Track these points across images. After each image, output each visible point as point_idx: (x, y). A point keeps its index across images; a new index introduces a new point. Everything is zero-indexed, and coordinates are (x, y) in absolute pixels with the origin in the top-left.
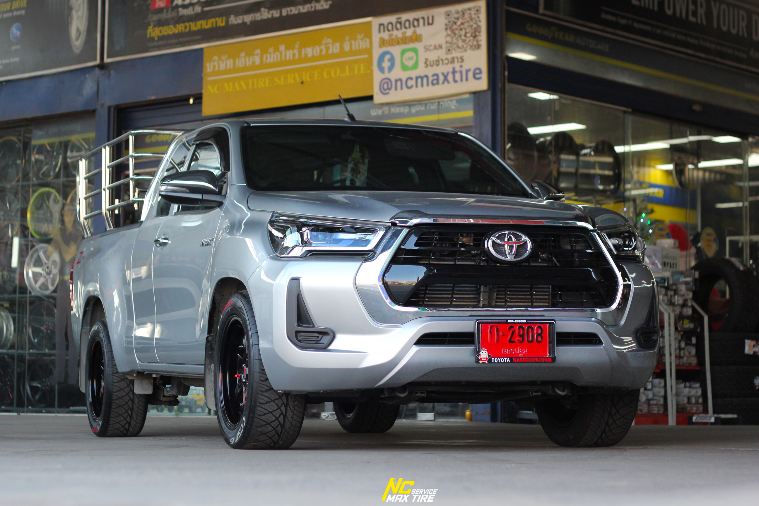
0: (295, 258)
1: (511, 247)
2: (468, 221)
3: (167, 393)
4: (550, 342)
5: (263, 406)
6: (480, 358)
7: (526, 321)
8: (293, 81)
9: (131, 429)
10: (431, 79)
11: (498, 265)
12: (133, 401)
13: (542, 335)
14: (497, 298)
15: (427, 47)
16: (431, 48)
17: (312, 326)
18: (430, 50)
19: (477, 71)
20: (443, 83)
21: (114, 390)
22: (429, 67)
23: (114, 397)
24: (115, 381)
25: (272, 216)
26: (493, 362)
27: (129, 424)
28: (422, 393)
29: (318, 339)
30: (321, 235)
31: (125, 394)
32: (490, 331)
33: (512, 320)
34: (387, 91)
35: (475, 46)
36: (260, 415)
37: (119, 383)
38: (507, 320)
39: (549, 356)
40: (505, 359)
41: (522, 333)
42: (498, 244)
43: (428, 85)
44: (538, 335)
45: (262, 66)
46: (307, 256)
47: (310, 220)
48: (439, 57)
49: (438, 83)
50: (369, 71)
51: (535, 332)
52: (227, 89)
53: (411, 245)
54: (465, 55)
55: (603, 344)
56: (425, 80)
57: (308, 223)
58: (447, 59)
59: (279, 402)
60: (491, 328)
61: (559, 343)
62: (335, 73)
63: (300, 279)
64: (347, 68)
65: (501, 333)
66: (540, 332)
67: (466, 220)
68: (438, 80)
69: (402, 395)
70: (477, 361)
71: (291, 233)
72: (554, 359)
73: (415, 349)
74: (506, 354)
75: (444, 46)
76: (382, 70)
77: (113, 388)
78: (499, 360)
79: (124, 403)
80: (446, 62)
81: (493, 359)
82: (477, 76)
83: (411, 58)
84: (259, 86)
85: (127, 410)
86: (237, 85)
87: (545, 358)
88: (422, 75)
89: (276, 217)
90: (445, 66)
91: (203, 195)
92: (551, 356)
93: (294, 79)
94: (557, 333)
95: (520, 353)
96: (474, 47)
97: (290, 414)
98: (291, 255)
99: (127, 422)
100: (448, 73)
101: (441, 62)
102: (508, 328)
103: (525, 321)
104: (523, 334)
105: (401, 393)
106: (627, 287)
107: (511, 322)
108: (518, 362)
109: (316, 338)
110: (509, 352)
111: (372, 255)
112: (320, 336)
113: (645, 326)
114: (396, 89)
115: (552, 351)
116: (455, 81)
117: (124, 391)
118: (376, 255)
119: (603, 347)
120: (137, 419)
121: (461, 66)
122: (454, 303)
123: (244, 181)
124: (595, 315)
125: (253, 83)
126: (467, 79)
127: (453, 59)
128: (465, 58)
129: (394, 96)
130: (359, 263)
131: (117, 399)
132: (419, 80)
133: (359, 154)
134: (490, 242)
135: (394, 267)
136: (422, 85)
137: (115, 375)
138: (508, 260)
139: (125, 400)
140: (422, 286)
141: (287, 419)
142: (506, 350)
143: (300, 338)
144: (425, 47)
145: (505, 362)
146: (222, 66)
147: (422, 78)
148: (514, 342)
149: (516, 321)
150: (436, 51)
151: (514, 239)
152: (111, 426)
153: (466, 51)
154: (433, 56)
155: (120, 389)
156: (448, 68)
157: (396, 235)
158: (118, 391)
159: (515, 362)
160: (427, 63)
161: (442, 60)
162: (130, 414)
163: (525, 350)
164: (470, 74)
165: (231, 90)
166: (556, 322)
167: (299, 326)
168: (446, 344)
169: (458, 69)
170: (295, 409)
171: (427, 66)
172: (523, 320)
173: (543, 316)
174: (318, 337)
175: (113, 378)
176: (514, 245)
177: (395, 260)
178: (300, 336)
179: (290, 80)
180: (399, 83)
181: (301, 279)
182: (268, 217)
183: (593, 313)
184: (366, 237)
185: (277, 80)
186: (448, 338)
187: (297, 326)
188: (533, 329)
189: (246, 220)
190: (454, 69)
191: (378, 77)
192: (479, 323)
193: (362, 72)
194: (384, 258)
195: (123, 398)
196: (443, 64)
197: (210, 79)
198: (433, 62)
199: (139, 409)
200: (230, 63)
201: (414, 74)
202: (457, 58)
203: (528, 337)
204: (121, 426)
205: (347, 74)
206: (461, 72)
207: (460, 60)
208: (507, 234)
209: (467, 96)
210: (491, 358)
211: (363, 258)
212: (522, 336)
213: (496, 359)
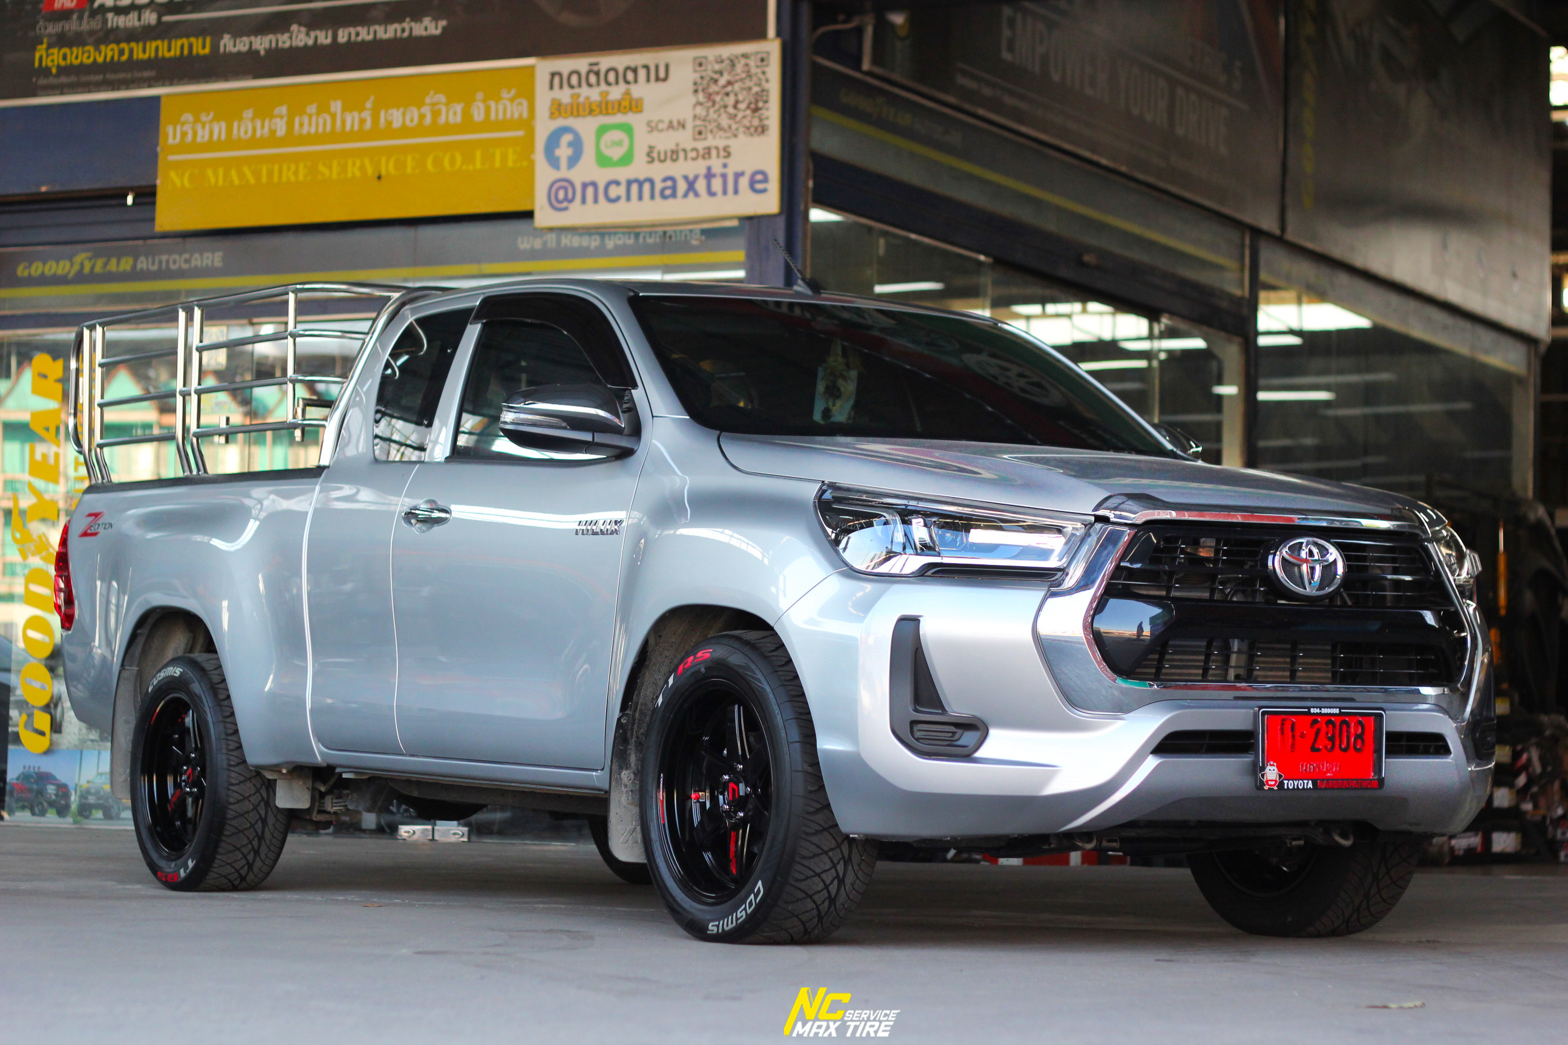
1: (1312, 570)
3: (333, 807)
4: (1375, 751)
5: (806, 862)
7: (1340, 710)
8: (358, 174)
9: (251, 877)
10: (659, 186)
11: (1281, 602)
12: (264, 822)
13: (1364, 738)
15: (653, 124)
16: (661, 126)
17: (941, 712)
18: (661, 131)
19: (759, 177)
20: (686, 195)
21: (232, 800)
22: (656, 163)
23: (230, 814)
24: (234, 781)
26: (1286, 787)
27: (250, 866)
29: (955, 738)
30: (952, 536)
31: (251, 807)
32: (1282, 728)
33: (1315, 708)
34: (565, 204)
35: (756, 129)
36: (797, 880)
37: (242, 785)
38: (1309, 708)
39: (1374, 777)
40: (1306, 782)
41: (1331, 731)
42: (1291, 564)
43: (652, 197)
44: (1357, 737)
45: (290, 138)
48: (677, 145)
49: (674, 195)
50: (525, 164)
51: (1352, 730)
52: (213, 181)
54: (734, 144)
55: (1452, 753)
56: (647, 187)
58: (695, 149)
59: (836, 855)
60: (1282, 724)
61: (1391, 753)
62: (453, 161)
63: (919, 621)
64: (478, 154)
65: (1298, 733)
66: (1360, 731)
68: (674, 188)
70: (1260, 785)
72: (1381, 782)
73: (1150, 762)
74: (1307, 772)
75: (690, 125)
76: (554, 162)
77: (228, 796)
78: (1296, 784)
79: (248, 825)
80: (694, 154)
81: (1286, 782)
82: (759, 186)
83: (619, 144)
84: (284, 179)
85: (251, 838)
86: (234, 173)
87: (1365, 780)
88: (642, 177)
90: (690, 162)
91: (595, 434)
92: (1377, 777)
93: (362, 168)
94: (1390, 735)
95: (1328, 771)
96: (752, 130)
97: (850, 879)
99: (248, 863)
100: (696, 177)
101: (682, 155)
102: (1310, 722)
103: (1338, 710)
104: (1333, 736)
107: (1315, 712)
108: (1325, 788)
109: (951, 735)
111: (1062, 577)
112: (959, 732)
114: (584, 201)
115: (1378, 768)
116: (711, 194)
117: (249, 801)
119: (1453, 759)
120: (267, 857)
121: (725, 166)
125: (270, 174)
126: (736, 192)
127: (708, 151)
128: (732, 150)
129: (579, 215)
130: (1040, 594)
131: (235, 818)
132: (635, 188)
134: (1277, 559)
135: (1112, 602)
136: (640, 198)
137: (233, 769)
138: (1305, 593)
139: (250, 819)
141: (843, 887)
142: (1307, 766)
143: (918, 734)
144: (649, 124)
145: (1306, 787)
146: (203, 135)
147: (640, 183)
148: (1318, 750)
149: (1324, 711)
150: (671, 131)
151: (1317, 555)
152: (214, 870)
153: (735, 136)
154: (665, 142)
155: (241, 798)
156: (699, 167)
157: (1113, 541)
158: (238, 801)
159: (1321, 789)
160: (651, 156)
161: (685, 151)
162: (256, 848)
163: (1336, 766)
164: (744, 182)
165: (220, 183)
167: (916, 710)
168: (1203, 753)
169: (717, 169)
170: (860, 869)
171: (652, 161)
172: (1335, 709)
174: (954, 733)
175: (229, 776)
176: (1318, 567)
177: (1113, 590)
178: (919, 731)
179: (353, 170)
181: (921, 619)
182: (813, 491)
184: (1041, 540)
185: (322, 169)
186: (1209, 741)
187: (913, 711)
188: (1348, 726)
190: (709, 169)
191: (544, 175)
192: (1264, 713)
193: (510, 164)
195: (246, 816)
196: (686, 158)
197: (173, 158)
198: (666, 153)
199: (273, 837)
200: (219, 130)
201: (623, 174)
202: (717, 148)
203: (1341, 742)
204: (233, 870)
205: (478, 165)
206: (724, 176)
207: (722, 153)
208: (1305, 544)
209: (735, 223)
210: (1282, 781)
211: (1046, 583)
212: (1332, 740)
213: (1291, 781)
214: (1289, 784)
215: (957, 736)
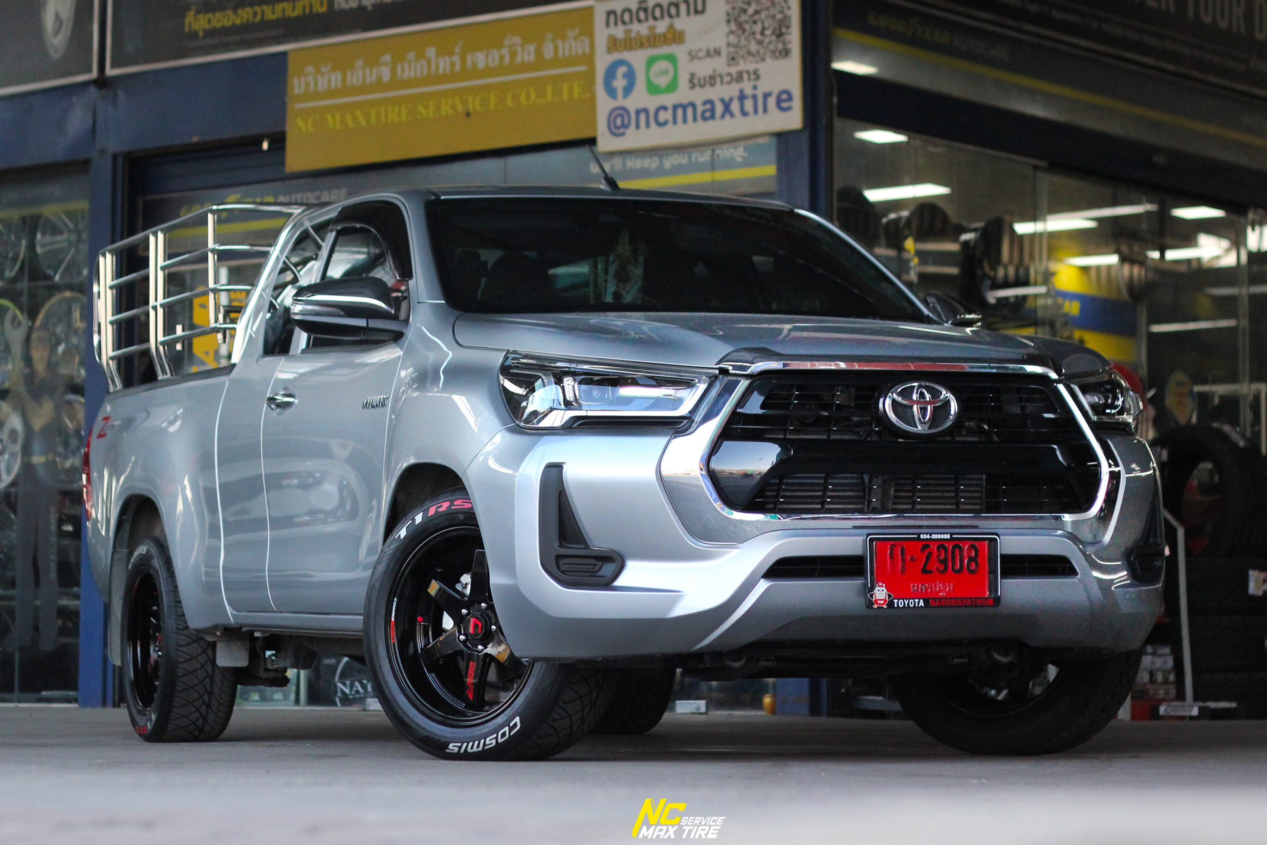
0: (551, 431)
1: (923, 410)
2: (836, 365)
4: (990, 572)
6: (874, 599)
7: (951, 536)
9: (207, 729)
10: (700, 109)
11: (900, 440)
12: (212, 679)
13: (978, 560)
14: (895, 497)
15: (694, 54)
16: (700, 55)
17: (583, 547)
18: (699, 59)
19: (784, 96)
20: (723, 116)
21: (181, 660)
22: (697, 89)
23: (180, 672)
24: (182, 643)
25: (506, 358)
26: (896, 606)
27: (205, 719)
28: (767, 660)
29: (596, 570)
30: (596, 391)
31: (199, 667)
32: (891, 553)
33: (927, 534)
34: (622, 130)
35: (781, 52)
37: (190, 646)
38: (919, 534)
39: (989, 595)
40: (917, 601)
41: (943, 555)
42: (901, 405)
43: (695, 119)
44: (971, 559)
45: (395, 84)
46: (573, 426)
47: (576, 365)
48: (714, 71)
49: (713, 117)
50: (588, 95)
51: (965, 554)
52: (332, 125)
53: (755, 406)
54: (762, 68)
55: (1077, 574)
56: (690, 111)
57: (571, 370)
58: (729, 74)
60: (892, 549)
61: (1006, 574)
62: (528, 96)
63: (562, 467)
64: (549, 89)
65: (909, 557)
66: (974, 555)
67: (833, 363)
68: (713, 111)
69: (736, 665)
70: (869, 604)
71: (544, 386)
72: (997, 601)
73: (763, 585)
74: (918, 592)
75: (724, 52)
76: (611, 92)
78: (906, 603)
79: (197, 682)
80: (727, 79)
81: (896, 601)
82: (784, 105)
83: (666, 72)
84: (390, 120)
85: (201, 693)
86: (348, 117)
87: (982, 598)
88: (685, 102)
89: (514, 359)
90: (726, 86)
91: (369, 320)
92: (993, 596)
93: (454, 107)
94: (1002, 556)
95: (940, 591)
96: (777, 54)
98: (542, 424)
99: (201, 715)
100: (731, 100)
101: (718, 79)
102: (920, 547)
103: (949, 535)
104: (946, 559)
105: (734, 661)
106: (1115, 477)
107: (925, 538)
108: (938, 607)
109: (592, 567)
110: (922, 589)
111: (688, 424)
112: (599, 564)
113: (1141, 544)
115: (994, 587)
116: (744, 113)
117: (197, 662)
118: (694, 425)
119: (1078, 579)
120: (219, 710)
121: (755, 88)
122: (827, 506)
123: (441, 296)
124: (1061, 525)
125: (378, 116)
126: (765, 111)
127: (740, 75)
128: (760, 73)
129: (633, 139)
130: (664, 440)
131: (184, 675)
132: (680, 112)
133: (628, 248)
134: (888, 402)
135: (726, 444)
136: (685, 121)
138: (918, 432)
139: (198, 677)
140: (775, 477)
142: (918, 587)
143: (563, 568)
144: (690, 53)
145: (917, 605)
146: (323, 85)
147: (684, 108)
148: (930, 572)
149: (934, 537)
150: (709, 60)
151: (928, 396)
152: (173, 722)
153: (763, 60)
154: (704, 68)
155: (190, 657)
156: (732, 91)
157: (729, 389)
158: (187, 660)
159: (933, 607)
160: (693, 82)
161: (721, 76)
162: (207, 702)
163: (950, 585)
164: (771, 102)
165: (338, 126)
166: (1001, 537)
167: (561, 546)
168: (815, 577)
169: (748, 91)
171: (693, 87)
172: (945, 535)
173: (976, 527)
174: (595, 565)
176: (929, 407)
177: (727, 434)
178: (564, 564)
179: (446, 109)
180: (643, 117)
181: (564, 466)
182: (498, 359)
183: (1059, 522)
184: (676, 393)
185: (421, 109)
186: (819, 566)
187: (559, 547)
188: (961, 550)
189: (448, 363)
190: (742, 91)
191: (604, 105)
192: (871, 540)
193: (576, 96)
194: (709, 430)
196: (722, 82)
197: (298, 106)
198: (705, 79)
200: (336, 79)
201: (669, 100)
202: (748, 72)
203: (954, 565)
205: (550, 99)
206: (755, 97)
207: (752, 77)
208: (916, 388)
209: (766, 139)
210: (892, 600)
211: (672, 430)
212: (944, 562)
213: (901, 601)
214: (900, 603)
215: (597, 568)
